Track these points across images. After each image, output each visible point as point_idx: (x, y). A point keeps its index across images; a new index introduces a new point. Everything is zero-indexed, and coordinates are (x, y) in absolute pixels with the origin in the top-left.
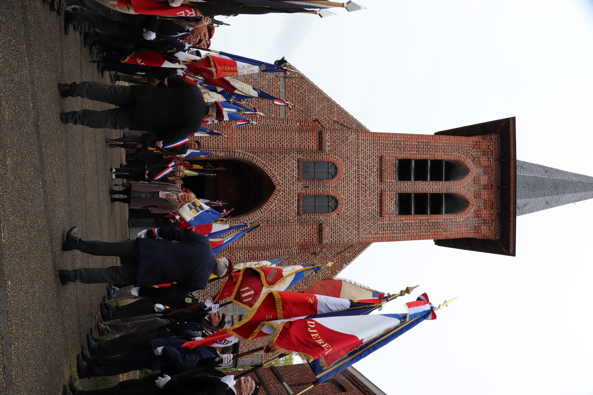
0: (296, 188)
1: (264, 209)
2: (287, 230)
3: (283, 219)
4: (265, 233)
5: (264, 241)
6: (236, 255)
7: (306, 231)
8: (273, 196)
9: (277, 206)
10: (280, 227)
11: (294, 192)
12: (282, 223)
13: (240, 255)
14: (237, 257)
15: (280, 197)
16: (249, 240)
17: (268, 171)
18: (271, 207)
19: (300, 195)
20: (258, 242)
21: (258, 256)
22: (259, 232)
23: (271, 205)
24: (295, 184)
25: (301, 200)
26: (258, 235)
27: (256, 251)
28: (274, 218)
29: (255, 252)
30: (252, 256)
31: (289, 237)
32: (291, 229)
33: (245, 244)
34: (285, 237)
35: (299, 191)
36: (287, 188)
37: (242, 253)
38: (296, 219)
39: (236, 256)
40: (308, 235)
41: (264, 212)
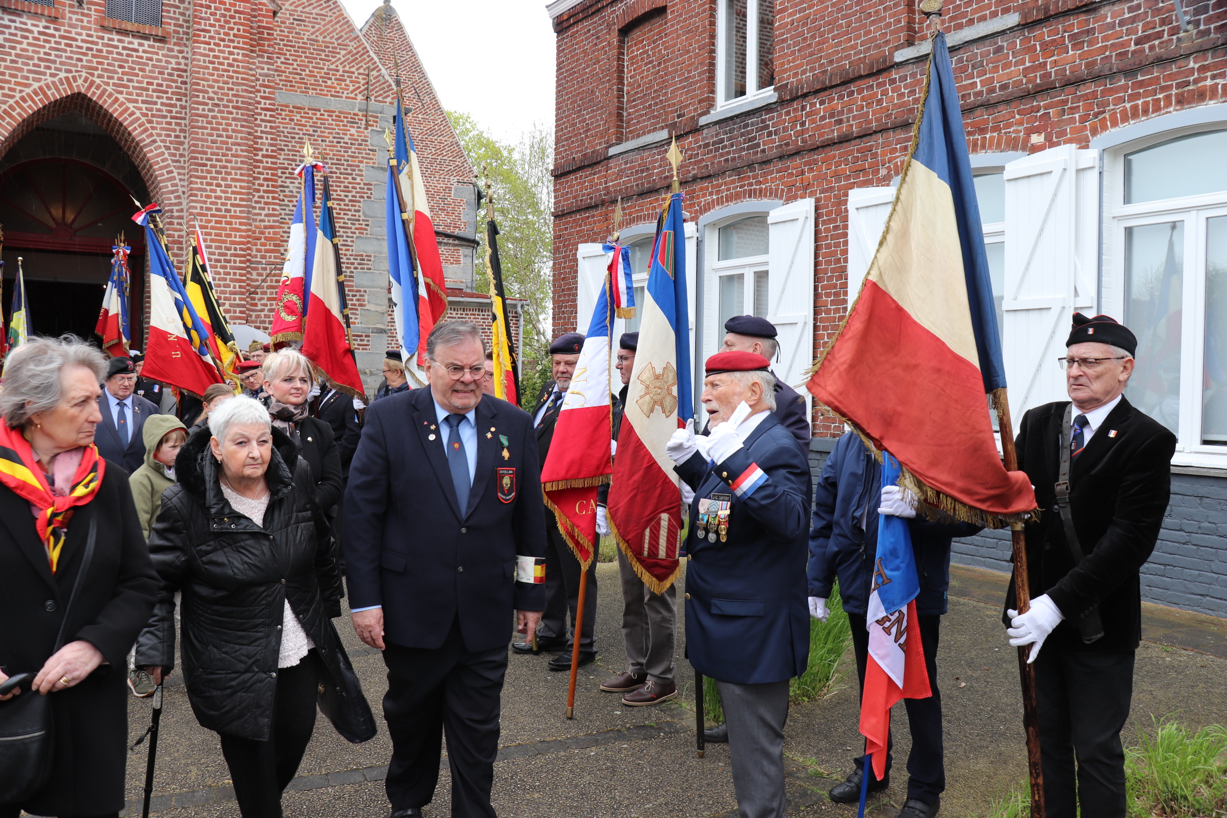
0: (84, 32)
1: (144, 136)
2: (207, 80)
3: (174, 85)
4: (213, 142)
5: (234, 147)
6: (263, 224)
7: (214, 26)
8: (106, 103)
9: (134, 97)
10: (198, 96)
11: (95, 39)
12: (186, 89)
13: (263, 213)
14: (269, 221)
15: (108, 84)
16: (230, 186)
17: (25, 105)
18: (138, 114)
19: (106, 24)
20: (236, 162)
21: (270, 168)
22: (209, 156)
23: (133, 113)
24: (70, 32)
25: (120, 24)
26: (217, 160)
27: (256, 170)
28: (171, 112)
29: (259, 173)
30: (270, 183)
31: (228, 77)
32: (208, 68)
33: (241, 199)
34: (229, 89)
35: (93, 26)
36: (81, 60)
37: (261, 209)
38: (176, 48)
39: (267, 223)
40: (227, 22)
41: (151, 135)
